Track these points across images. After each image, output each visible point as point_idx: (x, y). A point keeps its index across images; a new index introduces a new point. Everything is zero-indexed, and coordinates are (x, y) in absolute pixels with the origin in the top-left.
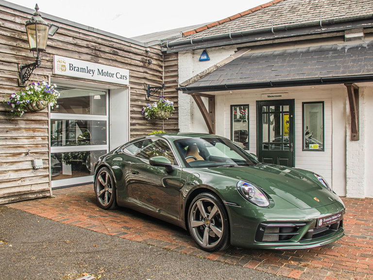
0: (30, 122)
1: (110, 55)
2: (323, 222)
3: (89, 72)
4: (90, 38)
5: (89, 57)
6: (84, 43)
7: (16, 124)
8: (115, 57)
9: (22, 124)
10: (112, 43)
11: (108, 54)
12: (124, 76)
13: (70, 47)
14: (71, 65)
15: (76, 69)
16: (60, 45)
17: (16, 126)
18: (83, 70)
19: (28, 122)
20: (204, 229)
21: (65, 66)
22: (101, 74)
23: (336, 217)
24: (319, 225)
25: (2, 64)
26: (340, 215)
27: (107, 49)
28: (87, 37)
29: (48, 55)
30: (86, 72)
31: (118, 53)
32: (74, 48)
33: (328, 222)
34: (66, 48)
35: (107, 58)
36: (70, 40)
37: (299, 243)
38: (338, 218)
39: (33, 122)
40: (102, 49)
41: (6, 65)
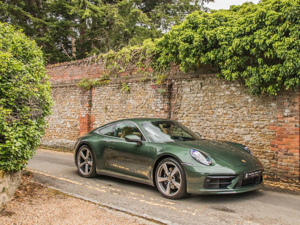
2: (248, 175)
20: (167, 183)
23: (257, 172)
24: (246, 177)
26: (260, 171)
33: (252, 176)
37: (232, 190)
38: (258, 173)
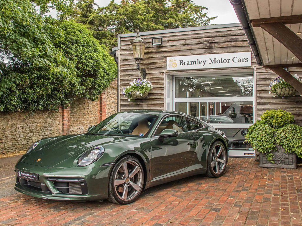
0: (151, 105)
1: (227, 43)
3: (199, 63)
4: (203, 35)
5: (202, 51)
6: (196, 41)
7: (142, 107)
8: (233, 44)
9: (145, 107)
10: (229, 32)
11: (224, 44)
12: (243, 59)
13: (182, 48)
14: (182, 61)
15: (186, 63)
16: (174, 48)
17: (140, 108)
18: (193, 63)
19: (149, 105)
21: (176, 63)
22: (214, 62)
25: (132, 71)
27: (223, 39)
28: (200, 35)
29: (164, 58)
30: (197, 63)
31: (238, 39)
32: (186, 47)
34: (179, 50)
35: (223, 46)
36: (182, 42)
39: (153, 105)
40: (216, 41)
41: (134, 71)
